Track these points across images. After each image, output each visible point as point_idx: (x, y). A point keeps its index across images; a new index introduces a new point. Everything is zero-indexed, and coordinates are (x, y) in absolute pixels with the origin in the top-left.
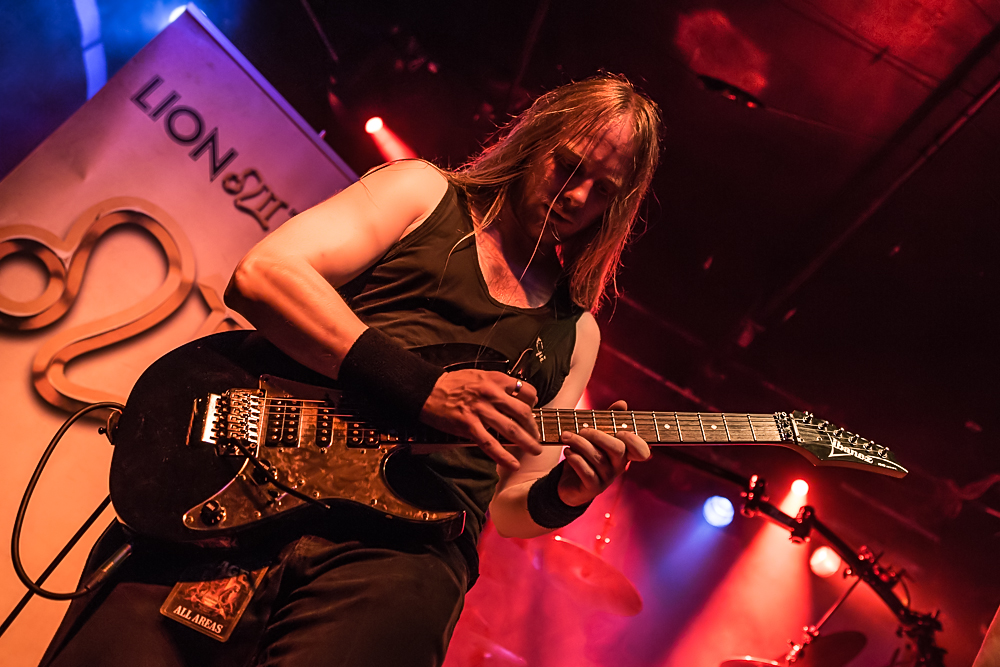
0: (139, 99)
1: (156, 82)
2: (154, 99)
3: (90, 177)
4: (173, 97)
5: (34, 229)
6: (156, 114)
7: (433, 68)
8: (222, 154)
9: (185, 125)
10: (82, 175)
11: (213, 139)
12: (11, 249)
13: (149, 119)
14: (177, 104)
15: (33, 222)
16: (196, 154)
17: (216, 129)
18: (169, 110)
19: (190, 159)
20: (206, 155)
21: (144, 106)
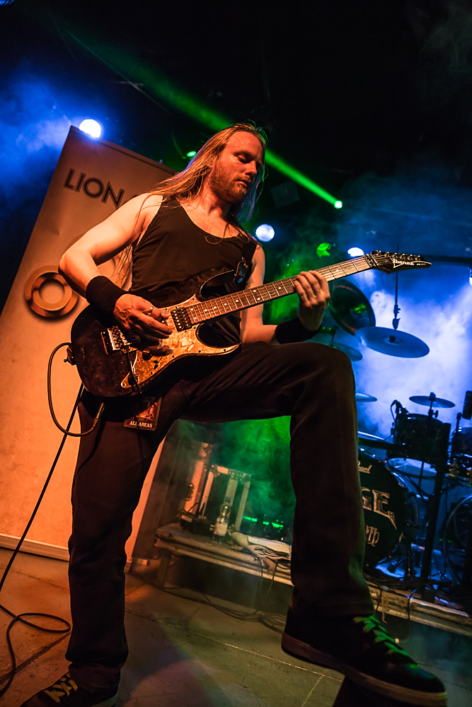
0: (67, 185)
1: (72, 172)
2: (74, 182)
3: (61, 232)
4: (83, 176)
5: (48, 267)
6: (78, 189)
7: (219, 94)
8: (117, 195)
9: (93, 188)
10: (57, 233)
11: (109, 189)
12: (42, 280)
13: (76, 192)
14: (85, 179)
15: (47, 264)
16: (104, 200)
17: (109, 183)
18: (83, 184)
19: (103, 204)
20: (109, 198)
21: (71, 187)
